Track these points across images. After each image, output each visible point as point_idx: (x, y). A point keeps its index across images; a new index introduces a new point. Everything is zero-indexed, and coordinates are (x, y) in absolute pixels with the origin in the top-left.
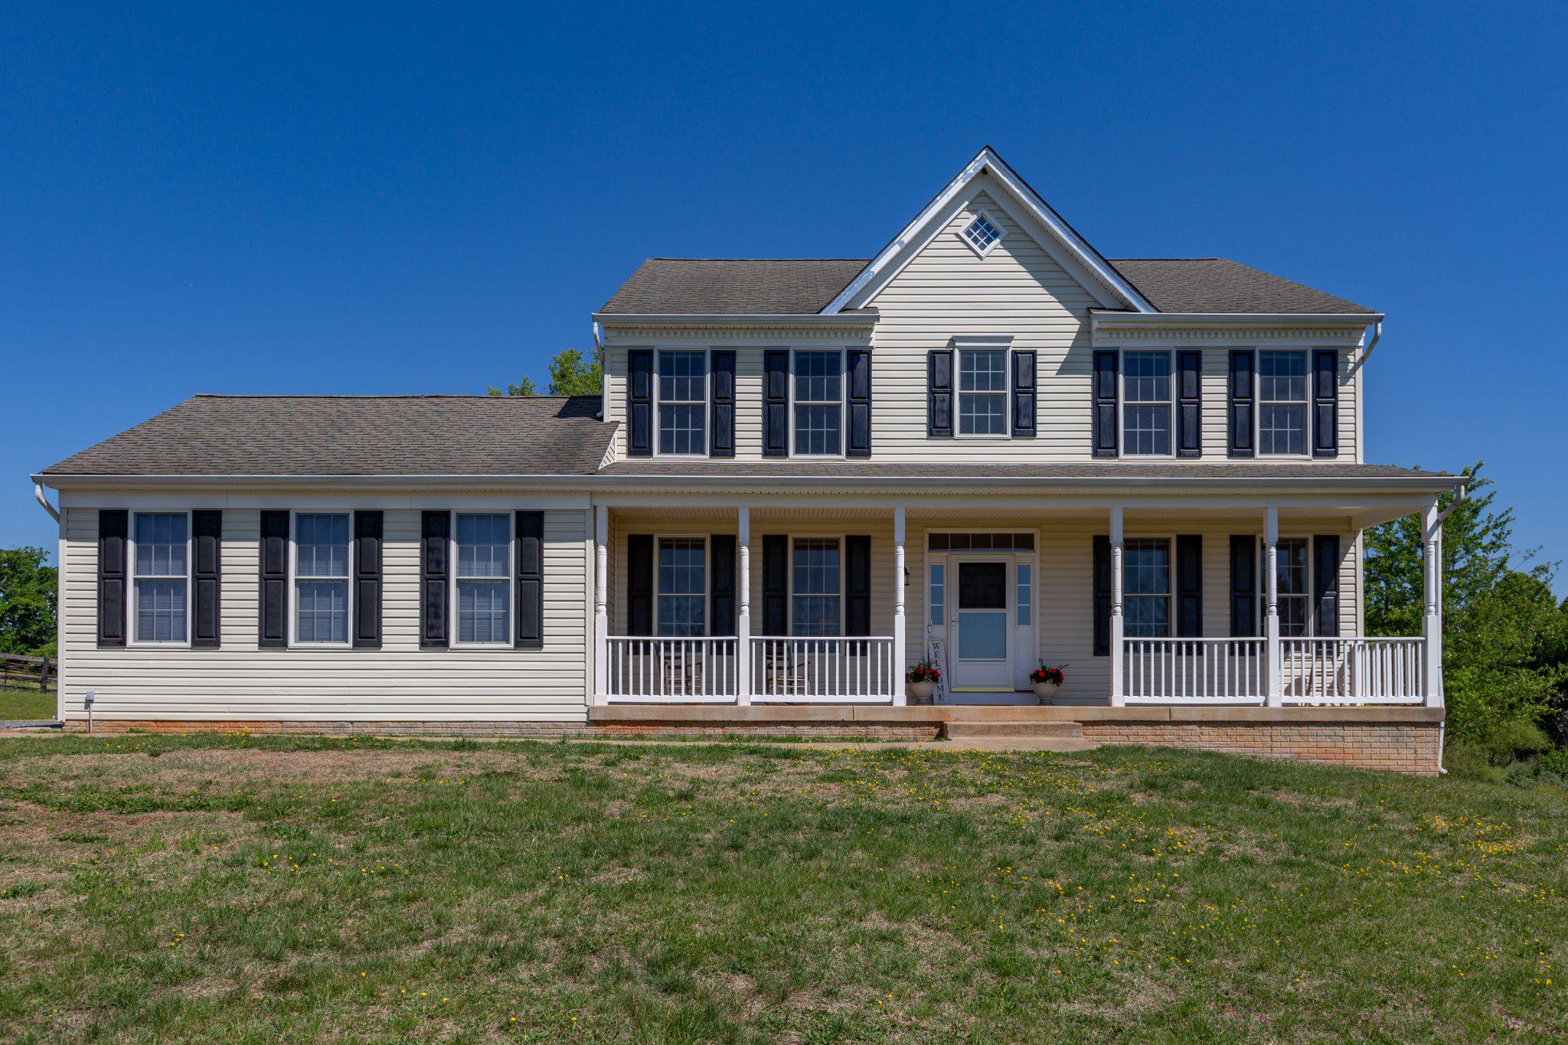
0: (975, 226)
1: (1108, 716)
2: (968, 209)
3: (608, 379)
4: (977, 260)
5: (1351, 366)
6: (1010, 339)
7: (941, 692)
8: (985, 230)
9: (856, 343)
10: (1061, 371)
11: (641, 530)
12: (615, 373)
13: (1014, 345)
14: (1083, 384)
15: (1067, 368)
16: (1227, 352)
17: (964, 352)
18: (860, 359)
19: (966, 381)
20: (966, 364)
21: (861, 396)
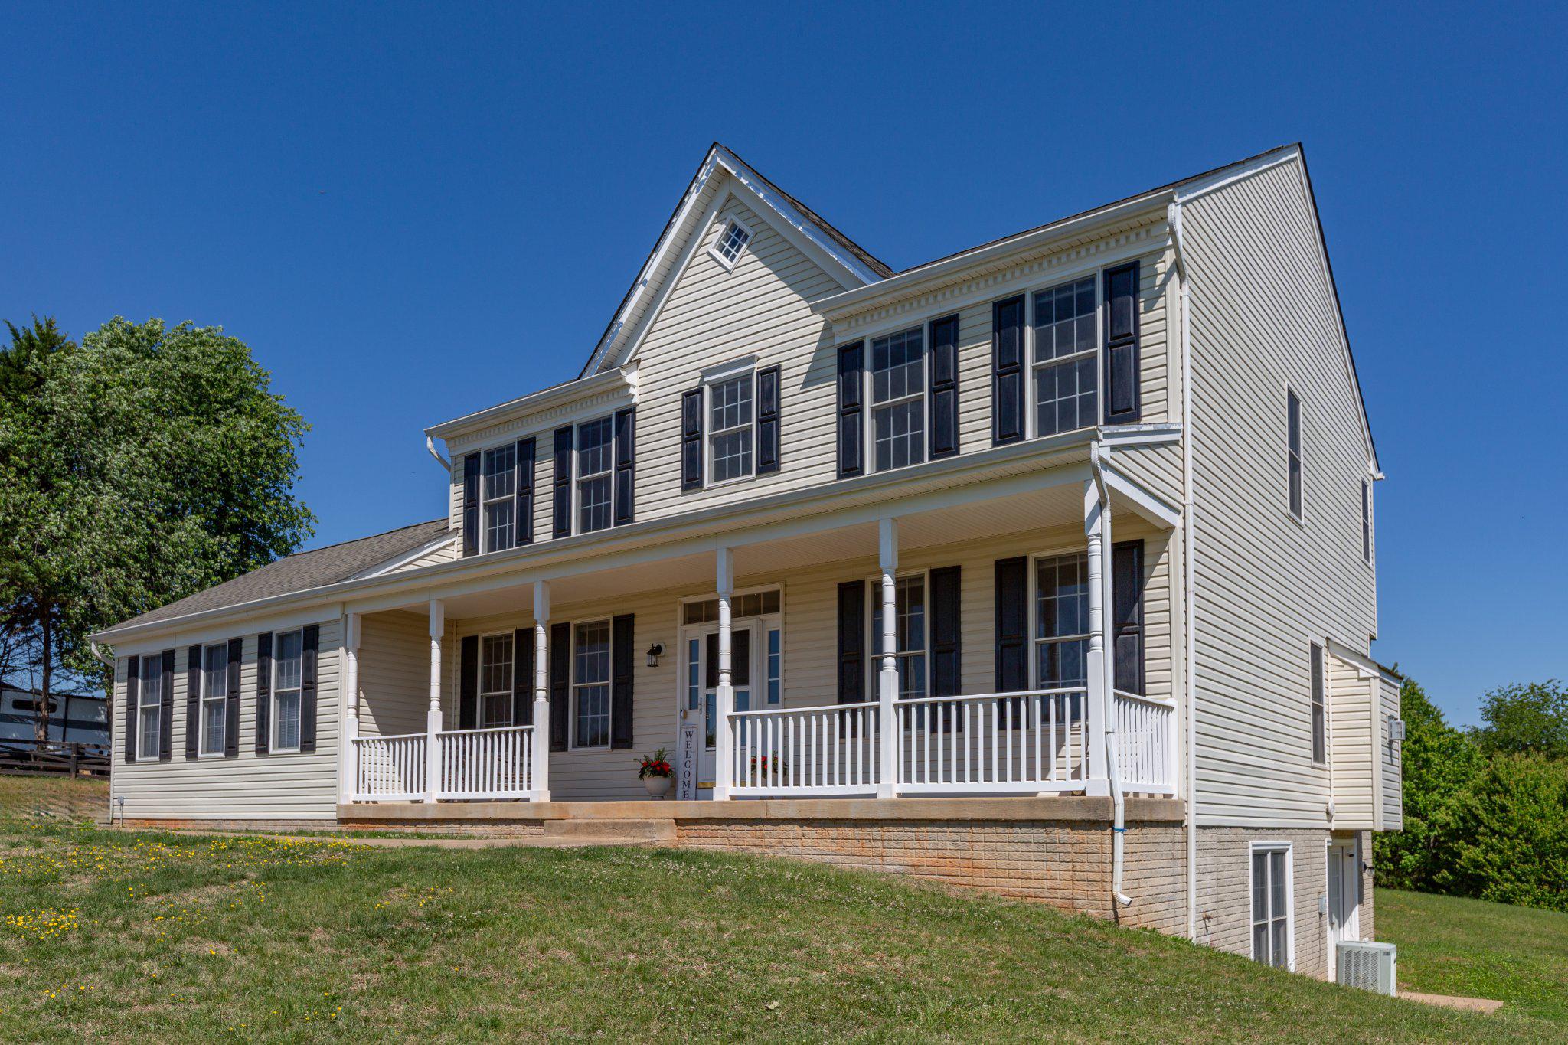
0: (727, 238)
1: (705, 814)
2: (720, 219)
3: (453, 488)
4: (726, 276)
5: (1160, 279)
6: (752, 359)
7: (686, 788)
8: (735, 238)
9: (621, 404)
10: (806, 384)
11: (468, 632)
12: (456, 483)
13: (757, 366)
14: (827, 393)
15: (811, 379)
16: (990, 307)
17: (716, 388)
18: (626, 417)
19: (717, 422)
20: (717, 399)
21: (627, 462)
